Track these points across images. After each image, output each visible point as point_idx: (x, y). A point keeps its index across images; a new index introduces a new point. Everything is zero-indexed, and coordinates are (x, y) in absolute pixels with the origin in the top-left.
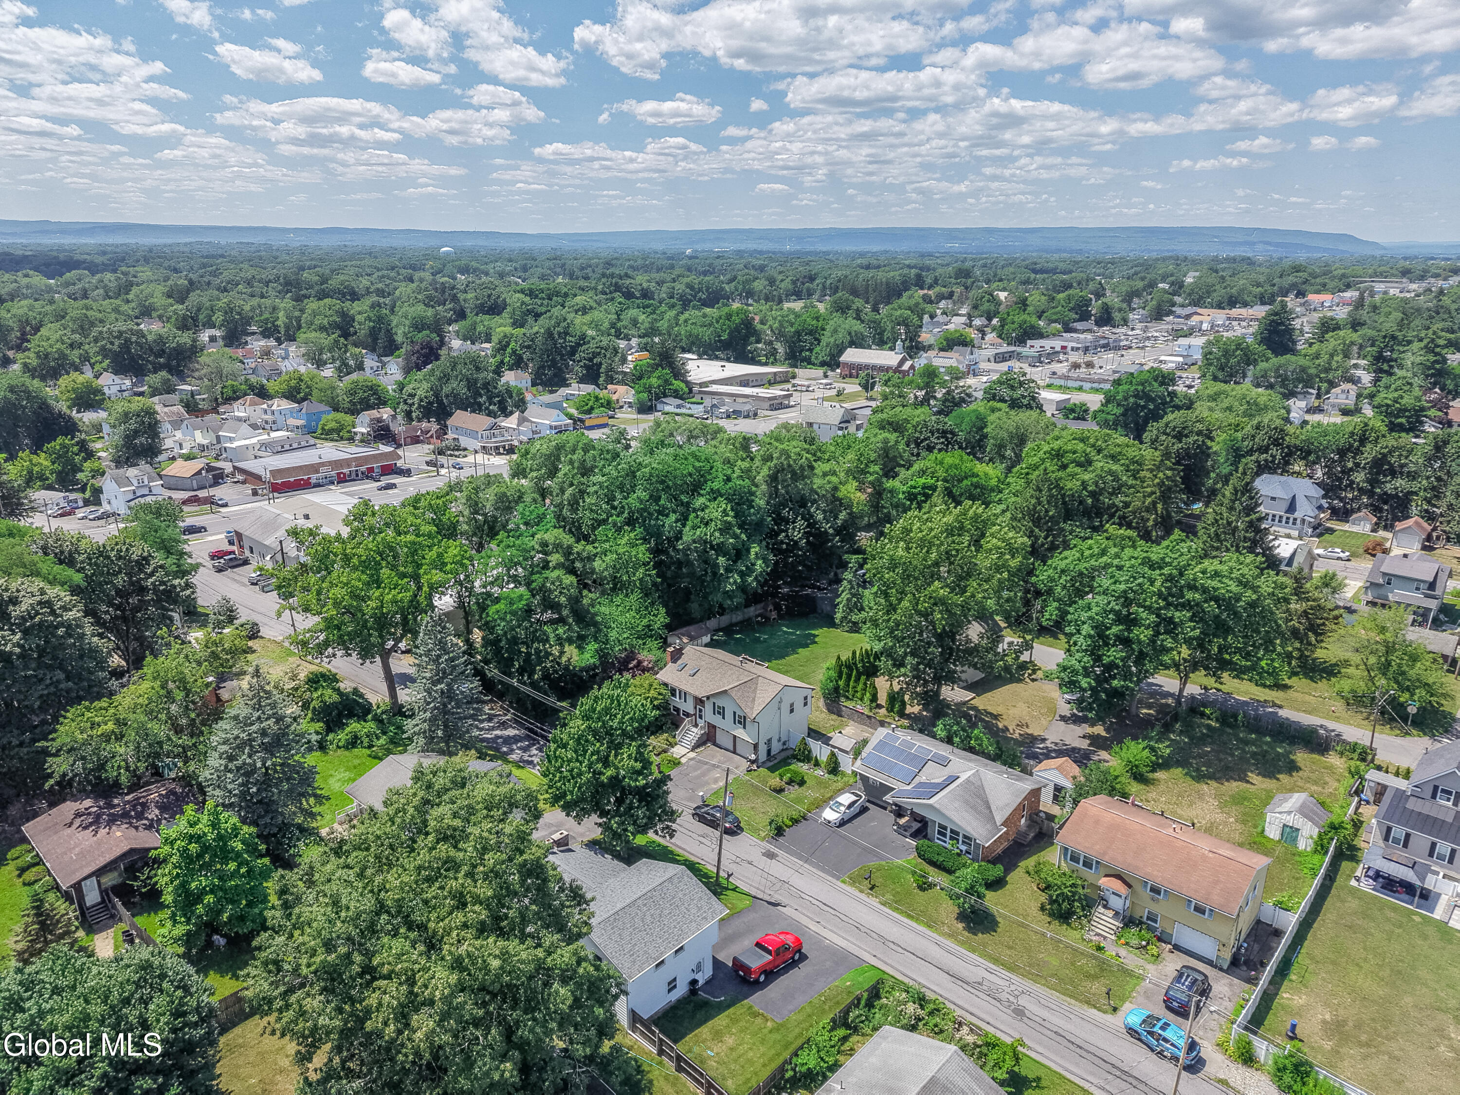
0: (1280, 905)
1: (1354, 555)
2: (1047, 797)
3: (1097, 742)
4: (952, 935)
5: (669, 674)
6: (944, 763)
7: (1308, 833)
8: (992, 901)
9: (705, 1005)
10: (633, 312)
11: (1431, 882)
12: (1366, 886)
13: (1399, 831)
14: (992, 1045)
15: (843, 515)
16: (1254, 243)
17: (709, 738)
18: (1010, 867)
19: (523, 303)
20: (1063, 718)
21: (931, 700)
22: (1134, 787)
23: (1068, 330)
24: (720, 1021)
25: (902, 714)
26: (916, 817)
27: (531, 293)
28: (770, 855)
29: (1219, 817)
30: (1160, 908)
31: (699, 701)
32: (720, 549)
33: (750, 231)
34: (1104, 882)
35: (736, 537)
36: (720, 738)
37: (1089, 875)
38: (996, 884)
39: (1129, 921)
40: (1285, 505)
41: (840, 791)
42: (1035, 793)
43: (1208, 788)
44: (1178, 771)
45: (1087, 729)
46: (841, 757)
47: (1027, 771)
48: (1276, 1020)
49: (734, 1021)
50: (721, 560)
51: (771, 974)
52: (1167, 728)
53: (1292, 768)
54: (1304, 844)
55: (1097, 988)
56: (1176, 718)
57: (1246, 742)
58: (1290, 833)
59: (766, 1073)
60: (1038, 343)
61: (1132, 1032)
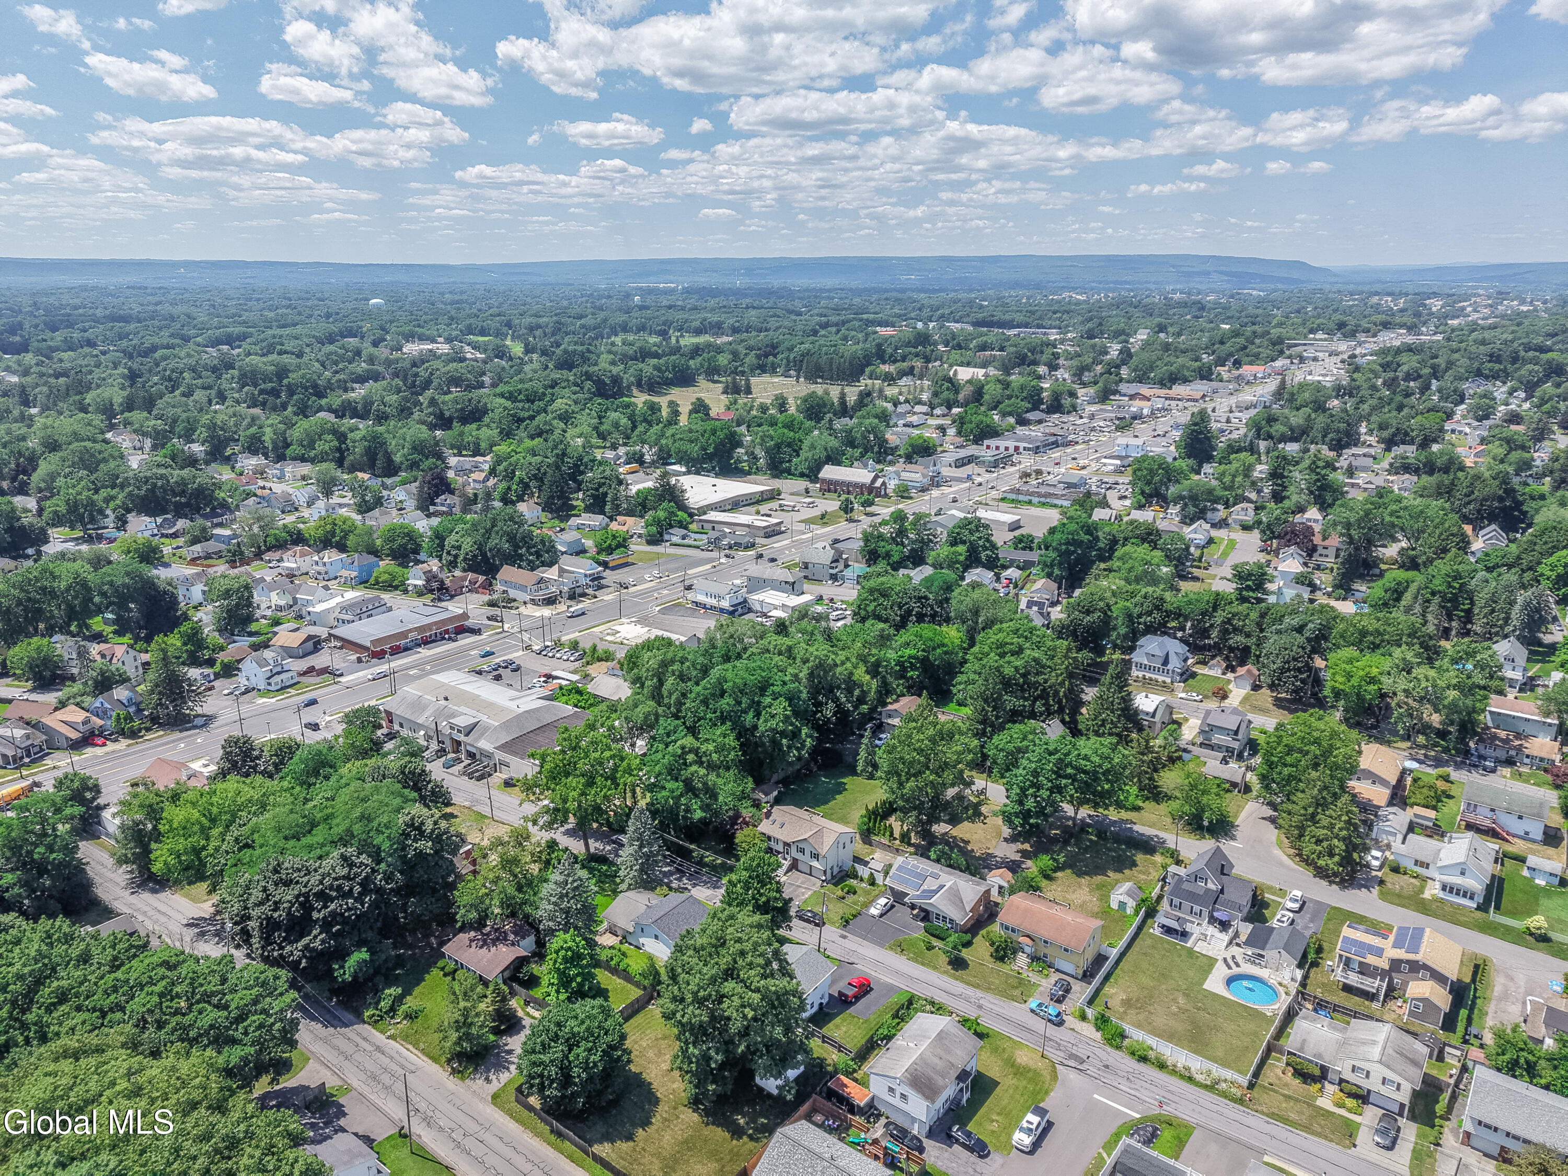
0: (1110, 945)
1: (1206, 697)
2: (994, 892)
3: (1025, 854)
4: (945, 972)
5: (765, 827)
6: (936, 877)
7: (1131, 904)
8: (965, 953)
9: (827, 1014)
10: (613, 415)
11: (1189, 927)
12: (1157, 931)
13: (1176, 901)
14: (966, 1020)
15: (857, 692)
16: (1209, 273)
17: (794, 866)
18: (975, 934)
19: (505, 408)
20: (1006, 840)
21: (926, 834)
22: (1044, 883)
23: (1022, 422)
24: (838, 1020)
25: (909, 844)
26: (922, 910)
27: (511, 397)
28: (844, 937)
29: (1088, 898)
30: (1049, 951)
31: (786, 844)
32: (783, 734)
33: (695, 261)
34: (1021, 939)
35: (792, 724)
36: (801, 866)
37: (1014, 936)
38: (968, 944)
39: (1034, 958)
40: (1161, 660)
41: (877, 897)
42: (988, 892)
43: (1085, 880)
44: (1069, 871)
45: (1020, 846)
46: (876, 874)
47: (983, 878)
48: (1100, 1000)
49: (844, 1020)
50: (784, 741)
51: (858, 998)
52: (1066, 842)
53: (1134, 864)
54: (1129, 911)
55: (1017, 993)
56: (1071, 835)
57: (1110, 850)
58: (1122, 905)
59: (863, 1042)
60: (993, 442)
61: (1032, 1011)
